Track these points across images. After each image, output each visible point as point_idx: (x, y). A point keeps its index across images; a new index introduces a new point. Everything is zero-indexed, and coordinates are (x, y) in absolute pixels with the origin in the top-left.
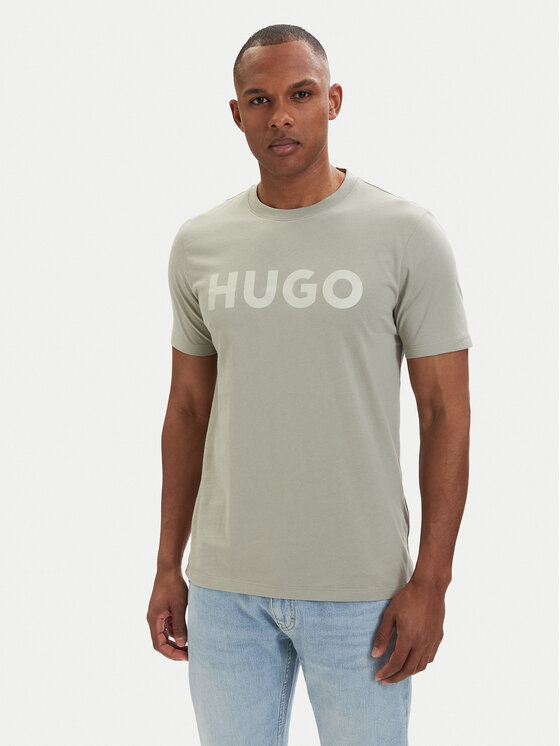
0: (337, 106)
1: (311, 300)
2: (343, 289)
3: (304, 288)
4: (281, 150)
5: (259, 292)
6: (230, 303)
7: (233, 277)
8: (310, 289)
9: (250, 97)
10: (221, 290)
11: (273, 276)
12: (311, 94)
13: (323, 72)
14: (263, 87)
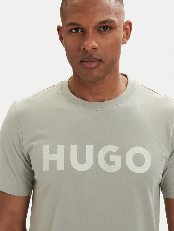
0: (128, 35)
1: (117, 167)
2: (139, 160)
3: (112, 158)
4: (88, 65)
6: (61, 167)
7: (61, 148)
8: (117, 159)
10: (53, 157)
11: (90, 149)
12: (111, 28)
14: (79, 22)
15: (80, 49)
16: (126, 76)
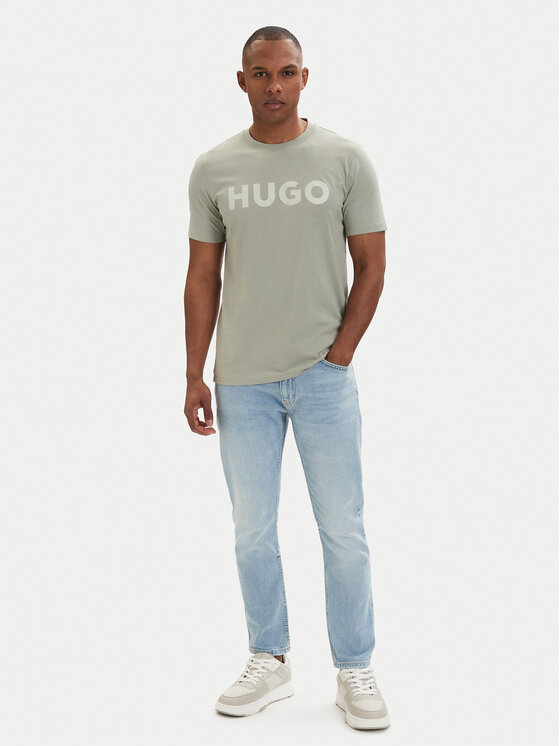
0: (305, 82)
1: (297, 200)
2: (317, 192)
3: (293, 192)
5: (264, 196)
6: (245, 204)
7: (245, 188)
8: (297, 193)
9: (255, 71)
10: (238, 197)
11: (271, 186)
12: (293, 73)
13: (299, 60)
15: (265, 92)
16: (306, 120)
